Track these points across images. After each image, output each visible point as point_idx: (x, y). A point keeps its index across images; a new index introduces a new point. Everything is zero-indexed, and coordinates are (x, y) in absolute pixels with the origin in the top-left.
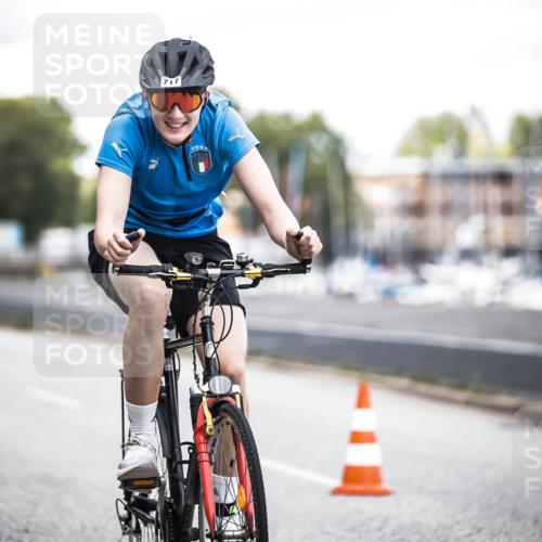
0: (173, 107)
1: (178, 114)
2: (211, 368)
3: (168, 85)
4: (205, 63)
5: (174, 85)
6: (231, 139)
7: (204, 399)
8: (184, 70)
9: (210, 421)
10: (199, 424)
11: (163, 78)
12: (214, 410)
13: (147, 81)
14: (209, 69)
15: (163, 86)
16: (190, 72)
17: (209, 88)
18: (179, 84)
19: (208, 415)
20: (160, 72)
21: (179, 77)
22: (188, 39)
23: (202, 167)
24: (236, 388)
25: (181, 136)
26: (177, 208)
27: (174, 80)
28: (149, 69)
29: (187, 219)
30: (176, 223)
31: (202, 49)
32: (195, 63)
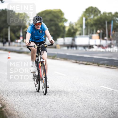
1: (39, 26)
2: (41, 58)
7: (40, 62)
8: (40, 20)
9: (41, 65)
10: (39, 65)
12: (41, 63)
19: (40, 64)
23: (41, 32)
24: (44, 61)
26: (38, 38)
29: (39, 39)
30: (38, 40)
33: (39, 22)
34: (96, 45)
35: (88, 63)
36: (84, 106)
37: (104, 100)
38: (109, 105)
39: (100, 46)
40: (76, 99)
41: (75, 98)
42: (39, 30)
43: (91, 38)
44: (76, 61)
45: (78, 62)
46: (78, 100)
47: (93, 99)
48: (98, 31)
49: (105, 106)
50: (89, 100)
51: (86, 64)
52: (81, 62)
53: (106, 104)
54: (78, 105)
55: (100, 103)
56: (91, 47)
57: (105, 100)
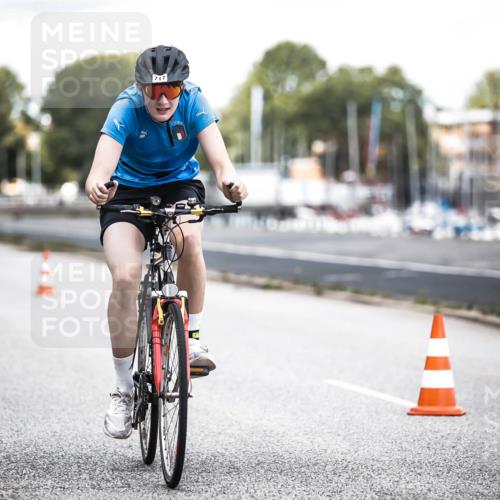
0: (161, 96)
1: (165, 100)
3: (158, 81)
4: (183, 64)
5: (162, 81)
6: (198, 114)
11: (154, 76)
13: (141, 77)
14: (186, 67)
15: (154, 81)
16: (173, 70)
17: (185, 81)
18: (166, 80)
20: (151, 71)
21: (166, 75)
22: (169, 45)
23: (179, 136)
25: (166, 117)
27: (162, 77)
28: (143, 69)
31: (180, 53)
32: (176, 63)
33: (164, 78)
34: (309, 207)
35: (275, 282)
36: (258, 464)
37: (340, 438)
38: (362, 462)
39: (324, 209)
40: (221, 437)
41: (220, 433)
42: (168, 121)
43: (286, 174)
44: (223, 271)
45: (232, 276)
46: (232, 440)
47: (296, 435)
48: (319, 147)
49: (345, 464)
50: (278, 441)
51: (266, 287)
52: (244, 278)
53: (349, 458)
54: (230, 461)
55: (326, 451)
56: (285, 212)
57: (344, 439)
